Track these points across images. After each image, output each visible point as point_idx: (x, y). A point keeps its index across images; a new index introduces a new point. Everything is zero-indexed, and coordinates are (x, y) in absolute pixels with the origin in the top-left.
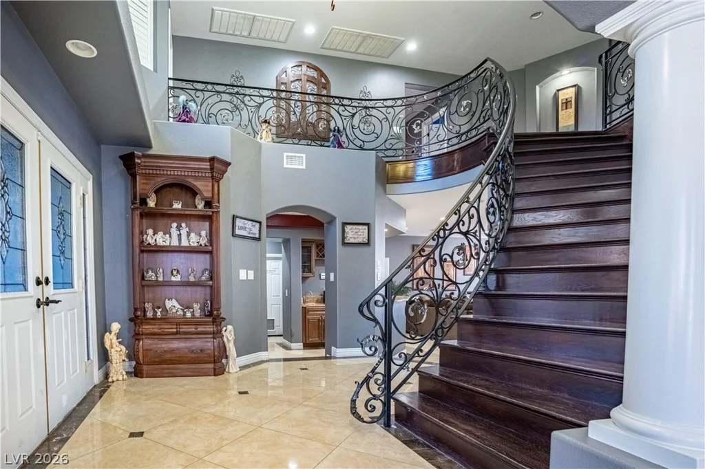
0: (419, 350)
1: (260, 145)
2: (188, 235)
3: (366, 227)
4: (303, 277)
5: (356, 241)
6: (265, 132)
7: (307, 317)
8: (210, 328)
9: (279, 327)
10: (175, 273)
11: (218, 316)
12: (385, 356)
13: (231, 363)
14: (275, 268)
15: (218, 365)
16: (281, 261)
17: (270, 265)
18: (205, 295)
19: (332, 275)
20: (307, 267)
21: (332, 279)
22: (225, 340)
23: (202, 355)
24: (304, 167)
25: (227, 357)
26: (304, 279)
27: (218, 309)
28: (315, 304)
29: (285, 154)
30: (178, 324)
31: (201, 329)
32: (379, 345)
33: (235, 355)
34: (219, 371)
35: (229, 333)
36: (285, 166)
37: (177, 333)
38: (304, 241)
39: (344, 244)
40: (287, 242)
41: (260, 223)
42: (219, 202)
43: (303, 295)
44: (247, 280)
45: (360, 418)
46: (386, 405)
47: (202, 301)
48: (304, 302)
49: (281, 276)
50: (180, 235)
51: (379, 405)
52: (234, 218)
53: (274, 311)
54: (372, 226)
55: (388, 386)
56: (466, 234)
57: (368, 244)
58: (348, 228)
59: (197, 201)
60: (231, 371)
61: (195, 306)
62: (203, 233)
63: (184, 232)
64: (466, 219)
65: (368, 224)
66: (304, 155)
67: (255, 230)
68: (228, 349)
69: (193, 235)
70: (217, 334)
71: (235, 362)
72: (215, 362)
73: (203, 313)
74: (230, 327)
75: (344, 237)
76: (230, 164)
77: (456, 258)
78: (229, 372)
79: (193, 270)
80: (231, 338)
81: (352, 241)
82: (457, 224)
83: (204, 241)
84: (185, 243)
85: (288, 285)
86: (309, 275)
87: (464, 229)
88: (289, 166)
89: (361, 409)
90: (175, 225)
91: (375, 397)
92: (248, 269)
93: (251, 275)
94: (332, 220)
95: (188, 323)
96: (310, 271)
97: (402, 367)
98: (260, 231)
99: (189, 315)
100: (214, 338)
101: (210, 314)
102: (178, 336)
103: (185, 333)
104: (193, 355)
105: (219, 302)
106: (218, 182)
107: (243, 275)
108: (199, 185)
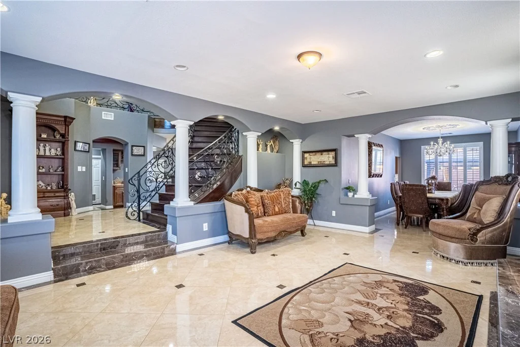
0: (150, 195)
1: (89, 107)
2: (50, 150)
3: (143, 148)
4: (113, 170)
5: (138, 154)
6: (92, 100)
7: (116, 191)
8: (62, 194)
9: (98, 199)
10: (41, 168)
11: (67, 188)
12: (138, 196)
13: (73, 211)
14: (97, 163)
15: (66, 212)
16: (100, 160)
17: (94, 162)
18: (59, 178)
19: (127, 169)
20: (116, 164)
21: (127, 171)
22: (70, 199)
23: (57, 207)
24: (113, 119)
25: (71, 208)
26: (114, 171)
27: (67, 185)
28: (120, 184)
29: (103, 112)
30: (44, 192)
31: (57, 194)
32: (136, 193)
33: (75, 207)
34: (66, 215)
35: (72, 196)
36: (103, 118)
37: (43, 197)
38: (114, 150)
39: (132, 155)
40: (104, 151)
41: (89, 144)
42: (68, 136)
43: (114, 179)
44: (82, 171)
45: (129, 218)
46: (139, 214)
47: (57, 181)
48: (114, 183)
49: (100, 168)
50: (45, 150)
51: (136, 214)
52: (76, 142)
53: (96, 190)
54: (146, 148)
55: (139, 207)
56: (167, 157)
57: (144, 155)
58: (134, 148)
59: (55, 134)
60: (73, 214)
61: (53, 184)
62: (59, 149)
63: (47, 148)
64: (167, 152)
65: (144, 147)
66: (113, 114)
67: (87, 147)
68: (71, 204)
69: (52, 150)
70: (66, 197)
71: (75, 211)
72: (64, 210)
73: (57, 188)
74: (73, 194)
75: (132, 152)
76: (75, 119)
77: (163, 165)
78: (72, 215)
79: (52, 167)
80: (73, 199)
81: (136, 154)
82: (164, 153)
83: (59, 153)
84: (48, 154)
85: (104, 174)
86: (116, 168)
87: (166, 155)
88: (105, 118)
89: (129, 215)
90: (42, 145)
91: (134, 211)
92: (82, 166)
93: (84, 169)
94: (127, 144)
95: (49, 192)
96: (117, 166)
97: (144, 200)
98: (89, 148)
99: (49, 188)
100: (64, 199)
101: (63, 187)
102: (44, 198)
103: (47, 197)
104: (52, 207)
105: (67, 182)
106: (68, 127)
107: (79, 169)
108: (57, 127)
